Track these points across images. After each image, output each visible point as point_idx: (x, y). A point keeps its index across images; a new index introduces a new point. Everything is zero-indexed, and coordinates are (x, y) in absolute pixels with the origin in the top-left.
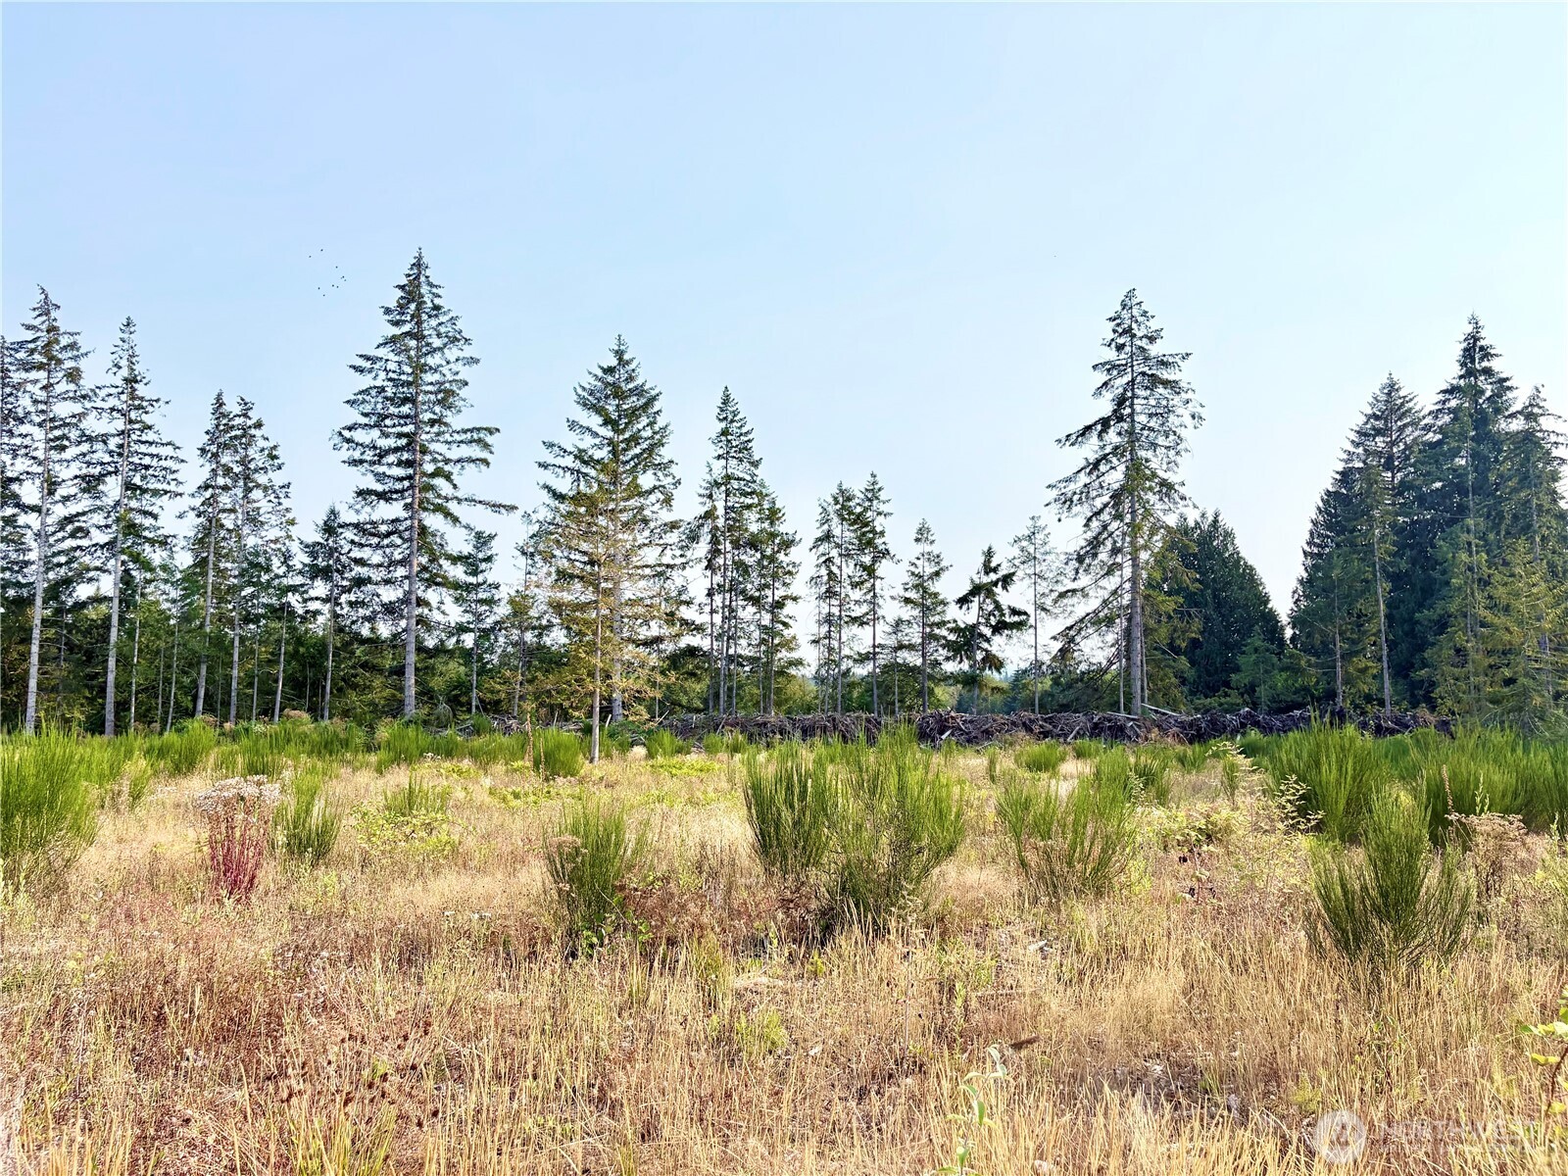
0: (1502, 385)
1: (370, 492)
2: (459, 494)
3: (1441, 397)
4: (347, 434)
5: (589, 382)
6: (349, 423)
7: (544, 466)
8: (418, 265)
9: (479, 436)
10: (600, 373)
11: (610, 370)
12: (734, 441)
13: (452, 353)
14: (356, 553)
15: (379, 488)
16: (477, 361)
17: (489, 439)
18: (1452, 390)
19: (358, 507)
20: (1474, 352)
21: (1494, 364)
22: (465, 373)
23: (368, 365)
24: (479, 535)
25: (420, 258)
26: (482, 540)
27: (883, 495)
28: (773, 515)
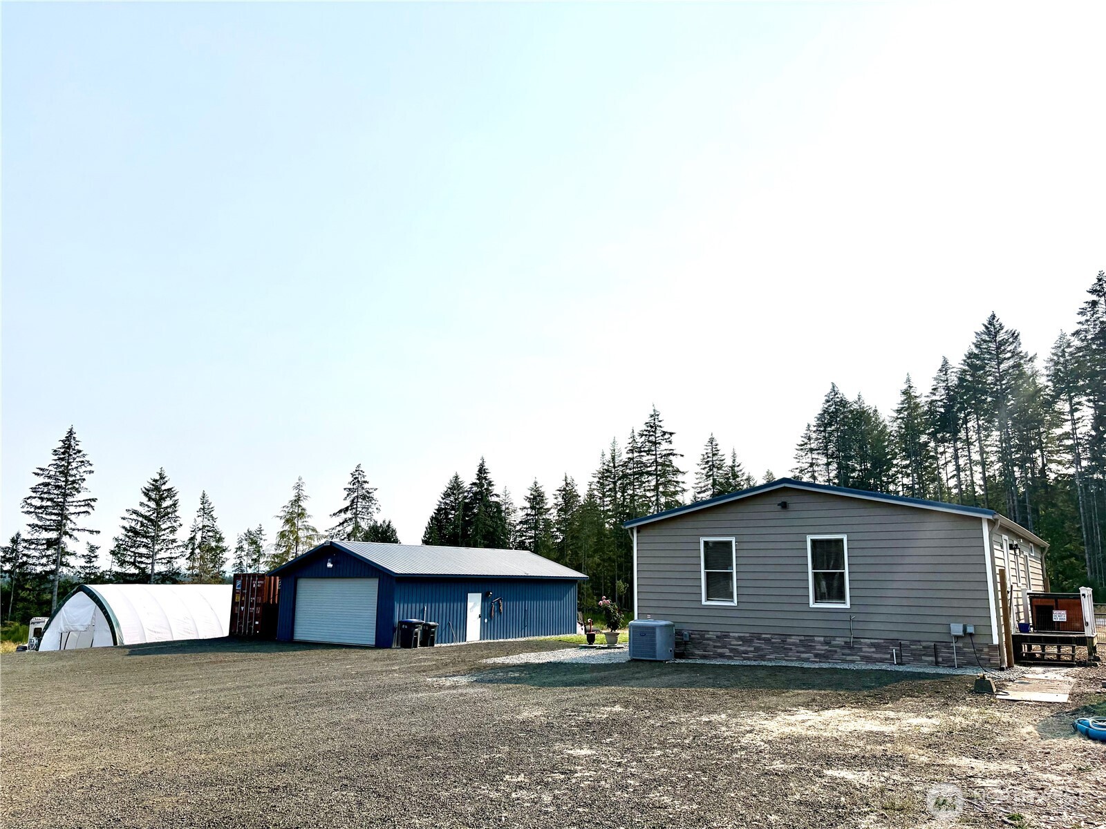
0: (490, 484)
1: (37, 525)
2: (77, 527)
3: (470, 486)
4: (29, 501)
5: (148, 486)
6: (28, 496)
7: (124, 519)
8: (71, 432)
9: (89, 503)
10: (151, 482)
11: (156, 481)
12: (206, 510)
13: (82, 469)
14: (26, 552)
15: (40, 523)
16: (93, 472)
17: (92, 503)
18: (474, 484)
19: (33, 533)
20: (482, 471)
21: (489, 476)
22: (86, 476)
23: (41, 472)
24: (92, 547)
25: (71, 430)
26: (93, 549)
27: (263, 533)
28: (220, 539)
